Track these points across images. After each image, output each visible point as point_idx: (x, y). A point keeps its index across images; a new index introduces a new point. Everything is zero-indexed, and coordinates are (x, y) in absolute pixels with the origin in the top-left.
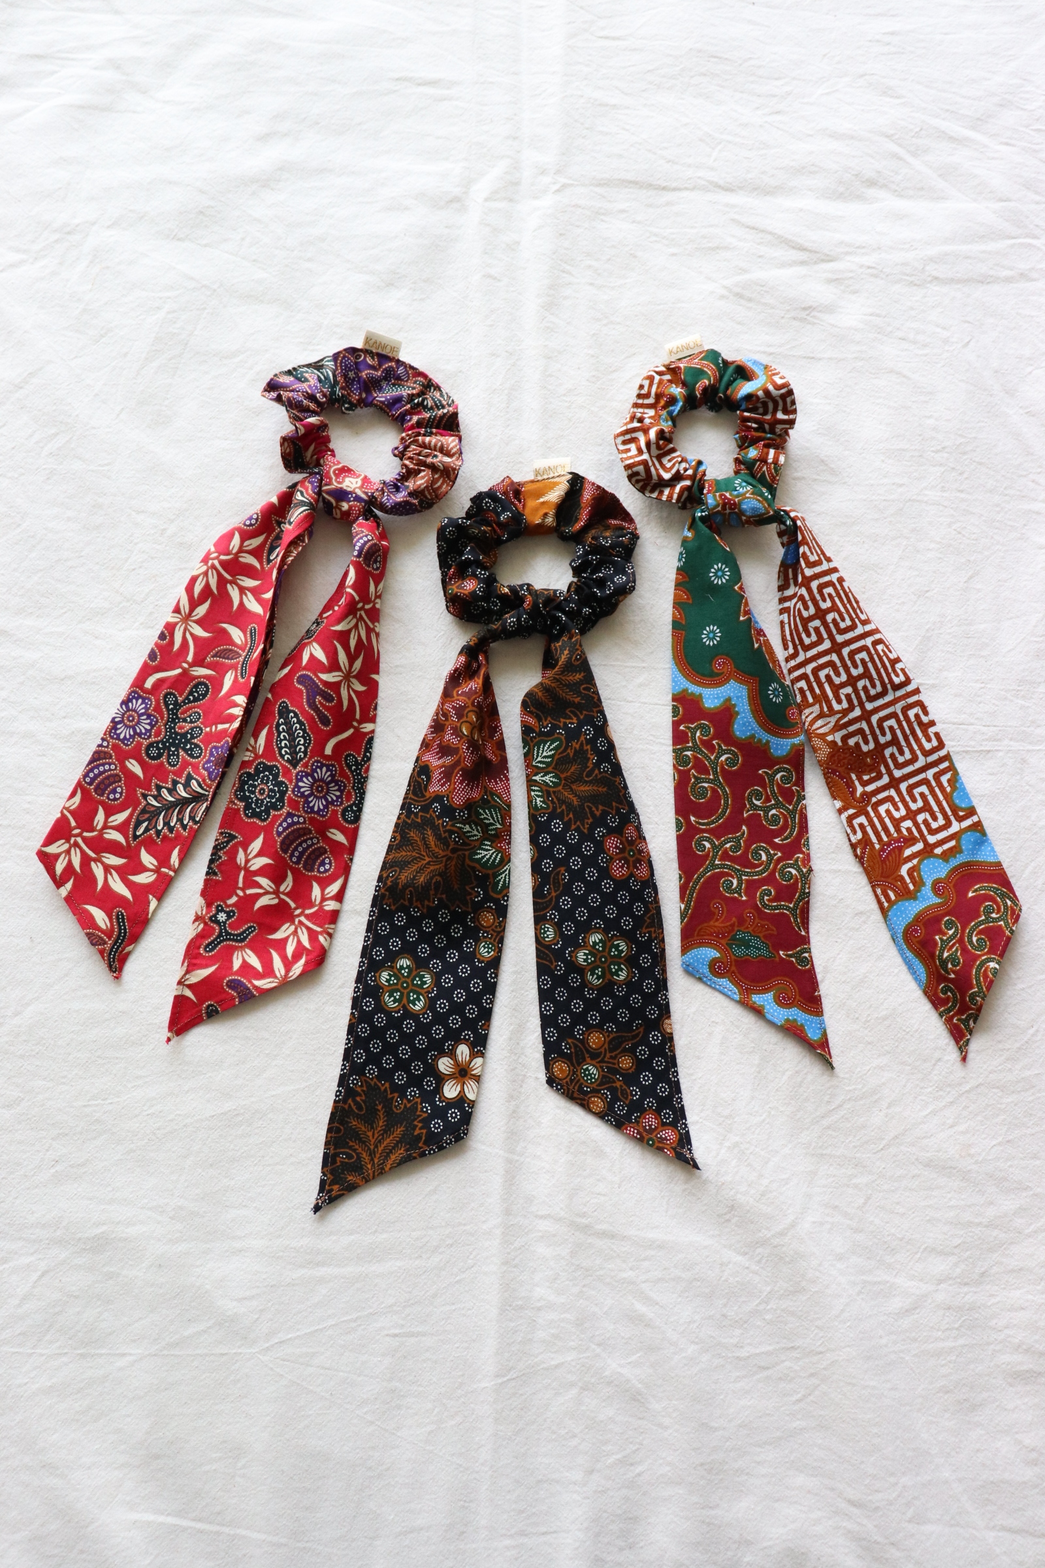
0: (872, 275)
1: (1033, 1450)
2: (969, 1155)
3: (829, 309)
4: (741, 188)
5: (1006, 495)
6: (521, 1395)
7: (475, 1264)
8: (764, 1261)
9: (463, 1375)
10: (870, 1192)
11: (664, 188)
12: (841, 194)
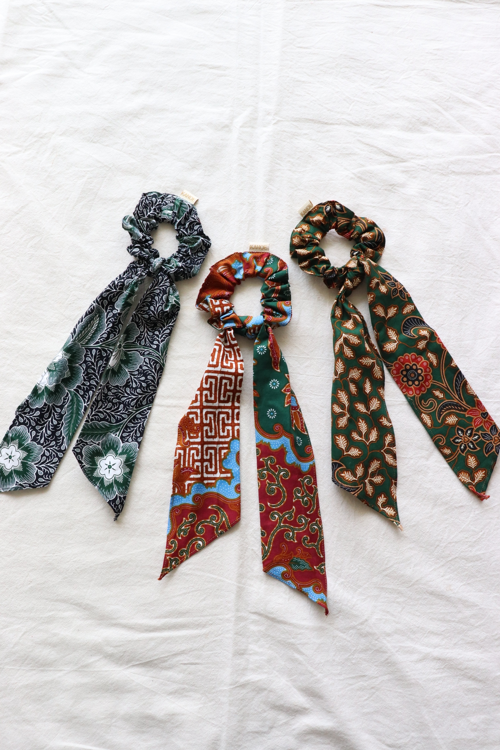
0: (423, 170)
1: (475, 724)
2: (451, 590)
3: (403, 185)
4: (362, 124)
5: (482, 279)
6: (242, 693)
7: (222, 633)
8: (353, 636)
9: (216, 683)
10: (404, 605)
11: (326, 123)
12: (410, 128)
